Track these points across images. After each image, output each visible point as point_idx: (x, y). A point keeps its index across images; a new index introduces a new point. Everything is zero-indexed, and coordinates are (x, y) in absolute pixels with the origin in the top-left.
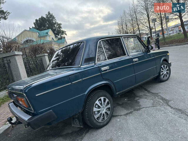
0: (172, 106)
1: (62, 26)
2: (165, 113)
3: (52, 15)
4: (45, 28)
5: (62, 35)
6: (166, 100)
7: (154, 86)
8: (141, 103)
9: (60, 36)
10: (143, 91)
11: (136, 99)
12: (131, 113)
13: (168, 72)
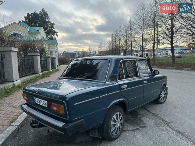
0: (173, 128)
1: (54, 26)
2: (168, 133)
3: (46, 13)
4: (36, 25)
5: (53, 36)
6: (166, 122)
7: (152, 106)
8: (144, 121)
9: (50, 36)
10: (143, 110)
11: (138, 117)
12: (137, 129)
13: (165, 95)
